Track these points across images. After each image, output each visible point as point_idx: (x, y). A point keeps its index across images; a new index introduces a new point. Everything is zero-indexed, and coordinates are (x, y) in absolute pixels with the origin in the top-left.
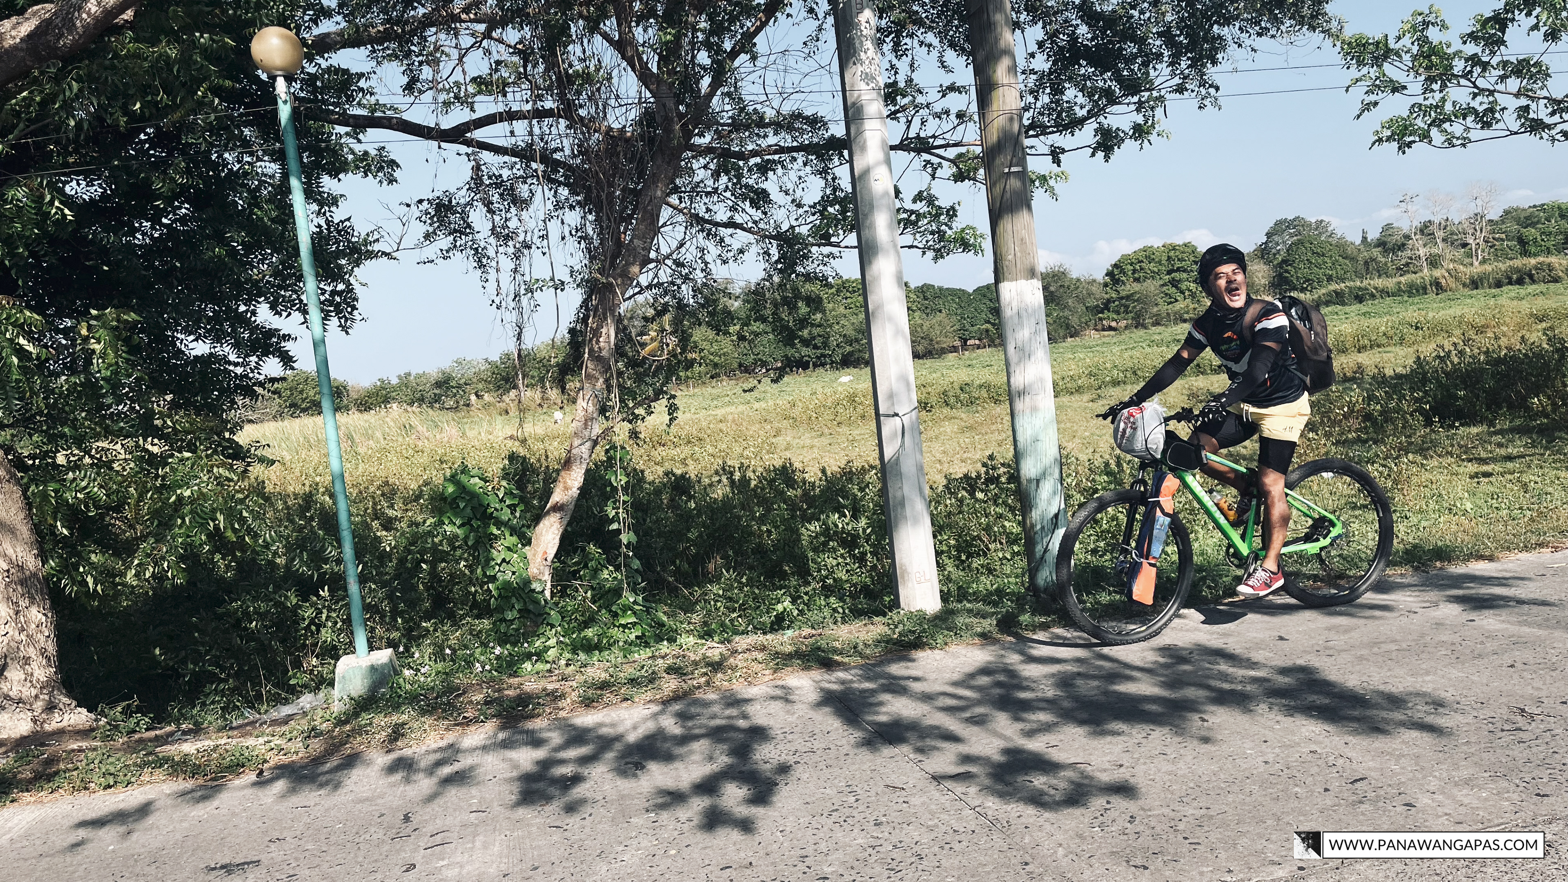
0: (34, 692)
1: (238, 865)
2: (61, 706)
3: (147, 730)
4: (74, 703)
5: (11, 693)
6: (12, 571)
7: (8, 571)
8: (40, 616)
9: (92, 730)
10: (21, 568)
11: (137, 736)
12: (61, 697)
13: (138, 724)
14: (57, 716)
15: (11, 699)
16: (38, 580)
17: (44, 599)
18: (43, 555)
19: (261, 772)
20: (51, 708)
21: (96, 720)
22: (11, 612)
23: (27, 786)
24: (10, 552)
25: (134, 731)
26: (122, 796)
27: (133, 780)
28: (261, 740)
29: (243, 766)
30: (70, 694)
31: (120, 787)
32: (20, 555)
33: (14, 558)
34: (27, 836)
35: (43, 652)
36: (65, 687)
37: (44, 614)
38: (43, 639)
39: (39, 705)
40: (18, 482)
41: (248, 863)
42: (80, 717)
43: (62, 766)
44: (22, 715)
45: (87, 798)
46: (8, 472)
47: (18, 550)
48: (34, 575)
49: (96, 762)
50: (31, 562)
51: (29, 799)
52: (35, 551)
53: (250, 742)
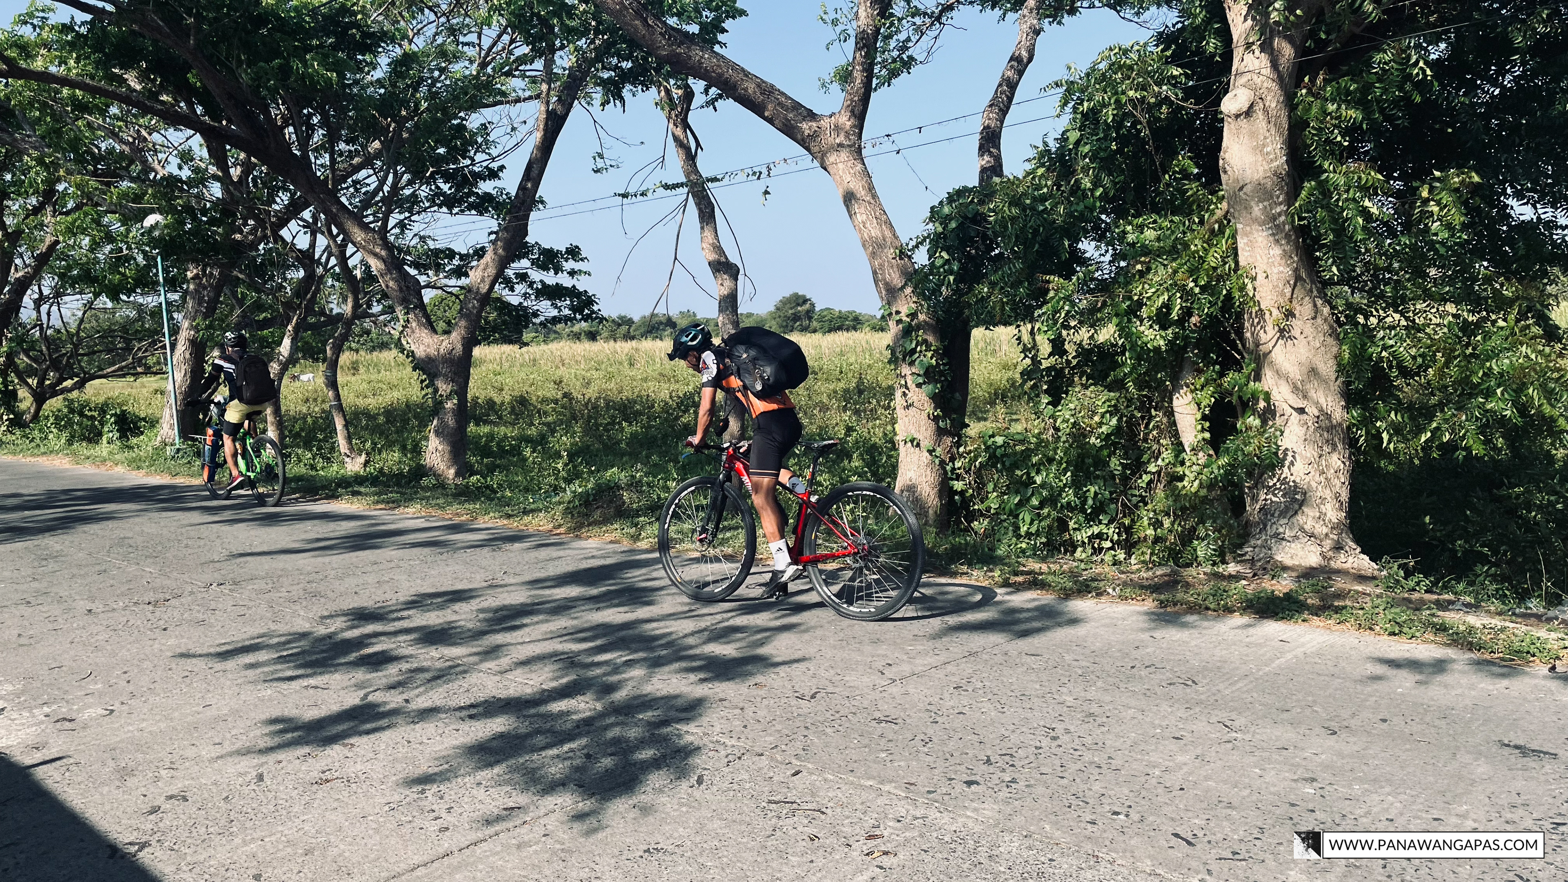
0: (1325, 530)
1: (1533, 751)
2: (1347, 548)
3: (1426, 592)
4: (1359, 549)
5: (1305, 527)
6: (1322, 418)
7: (1318, 417)
8: (1339, 463)
9: (1374, 578)
10: (1329, 417)
11: (1416, 596)
12: (1348, 541)
13: (1418, 584)
14: (1342, 557)
15: (1305, 532)
16: (1342, 429)
17: (1344, 449)
18: (1347, 408)
19: (1553, 668)
20: (1338, 547)
21: (1379, 570)
22: (1316, 454)
23: (1317, 611)
24: (1322, 401)
25: (1414, 590)
26: (1407, 647)
27: (1418, 634)
28: (1553, 635)
29: (1534, 656)
30: (1357, 541)
31: (1403, 639)
32: (1330, 404)
33: (1324, 407)
34: (1319, 654)
35: (1337, 496)
36: (1352, 533)
37: (1344, 463)
38: (1339, 484)
39: (1328, 544)
40: (1337, 338)
41: (1545, 753)
42: (1362, 562)
43: (1348, 603)
44: (1312, 548)
45: (1372, 637)
46: (1331, 327)
47: (1329, 399)
48: (1340, 425)
49: (1382, 608)
50: (1338, 412)
51: (1318, 623)
52: (1343, 403)
53: (1542, 633)
